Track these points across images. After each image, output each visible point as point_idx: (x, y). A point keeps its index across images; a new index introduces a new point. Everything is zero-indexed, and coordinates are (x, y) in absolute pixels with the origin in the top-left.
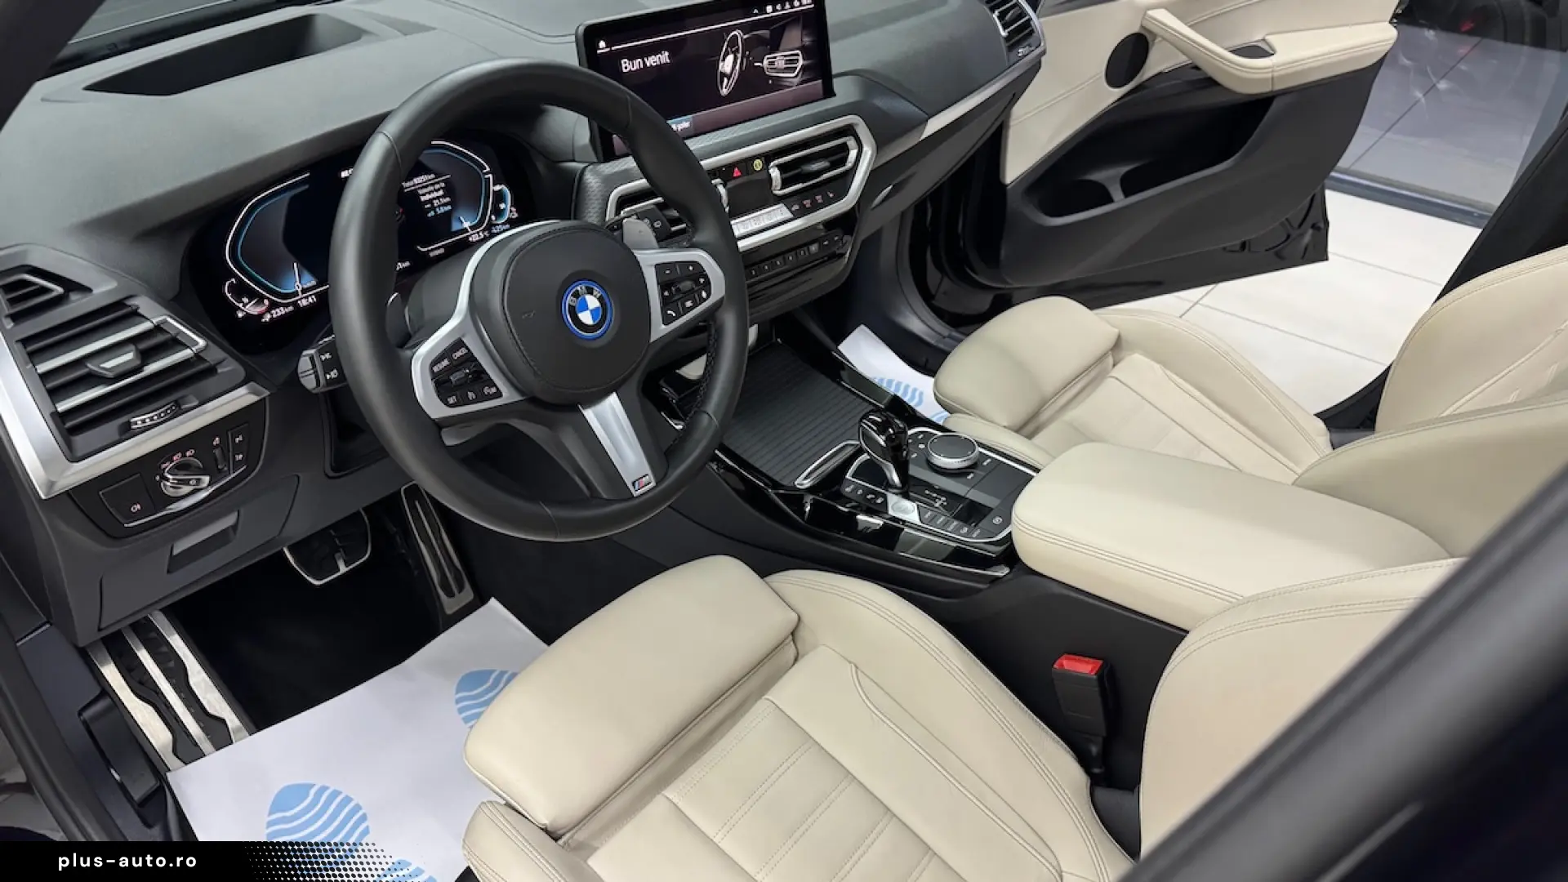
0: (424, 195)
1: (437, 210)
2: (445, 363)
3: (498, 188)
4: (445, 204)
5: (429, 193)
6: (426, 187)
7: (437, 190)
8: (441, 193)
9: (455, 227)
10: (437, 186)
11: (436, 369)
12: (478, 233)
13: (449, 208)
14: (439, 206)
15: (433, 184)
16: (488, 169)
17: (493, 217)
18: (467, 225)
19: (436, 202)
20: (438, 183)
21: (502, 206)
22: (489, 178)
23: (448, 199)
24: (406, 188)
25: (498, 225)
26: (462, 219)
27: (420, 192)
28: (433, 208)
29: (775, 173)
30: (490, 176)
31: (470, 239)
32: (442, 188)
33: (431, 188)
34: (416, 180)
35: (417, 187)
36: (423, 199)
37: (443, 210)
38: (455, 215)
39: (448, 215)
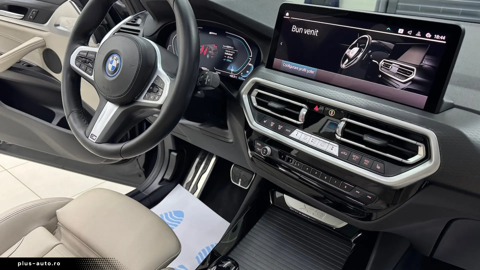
0: (227, 52)
1: (227, 59)
2: (85, 54)
3: (250, 64)
4: (230, 59)
5: (228, 53)
6: (229, 50)
7: (231, 53)
8: (232, 55)
9: (228, 68)
10: (232, 52)
11: (81, 53)
12: (234, 75)
13: (231, 61)
14: (228, 59)
15: (231, 51)
16: (251, 56)
17: (242, 74)
18: (232, 70)
19: (228, 57)
20: (233, 51)
21: (248, 72)
22: (250, 59)
23: (232, 58)
24: (223, 47)
25: (242, 77)
26: (232, 67)
27: (226, 51)
28: (226, 58)
29: (342, 125)
30: (251, 59)
31: (230, 75)
32: (233, 53)
33: (230, 52)
34: (228, 47)
35: (226, 49)
36: (225, 53)
37: (229, 60)
38: (231, 65)
39: (229, 63)
